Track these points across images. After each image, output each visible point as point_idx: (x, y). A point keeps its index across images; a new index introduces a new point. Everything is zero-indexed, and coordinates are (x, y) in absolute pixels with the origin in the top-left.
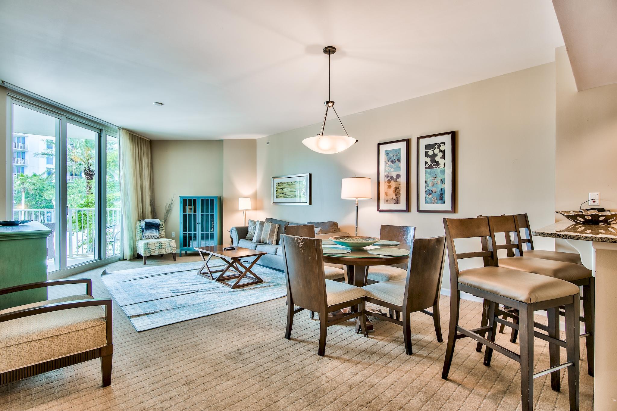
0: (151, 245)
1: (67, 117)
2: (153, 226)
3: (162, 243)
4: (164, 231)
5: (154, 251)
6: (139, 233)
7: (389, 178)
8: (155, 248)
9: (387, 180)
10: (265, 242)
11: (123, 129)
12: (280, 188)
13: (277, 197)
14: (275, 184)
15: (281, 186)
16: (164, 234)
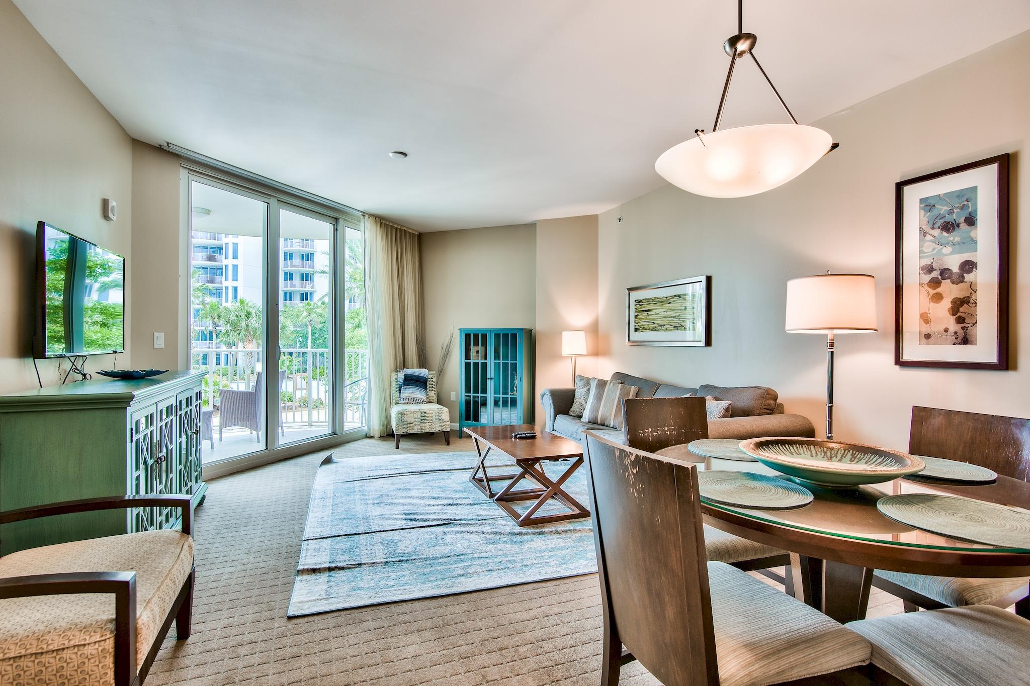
0: (407, 415)
1: (279, 199)
2: (417, 381)
3: (425, 413)
4: (435, 391)
5: (413, 426)
6: (394, 393)
7: (935, 274)
8: (415, 421)
9: (927, 278)
10: (606, 424)
11: (372, 215)
12: (643, 311)
13: (636, 330)
14: (633, 303)
15: (644, 307)
16: (434, 395)
